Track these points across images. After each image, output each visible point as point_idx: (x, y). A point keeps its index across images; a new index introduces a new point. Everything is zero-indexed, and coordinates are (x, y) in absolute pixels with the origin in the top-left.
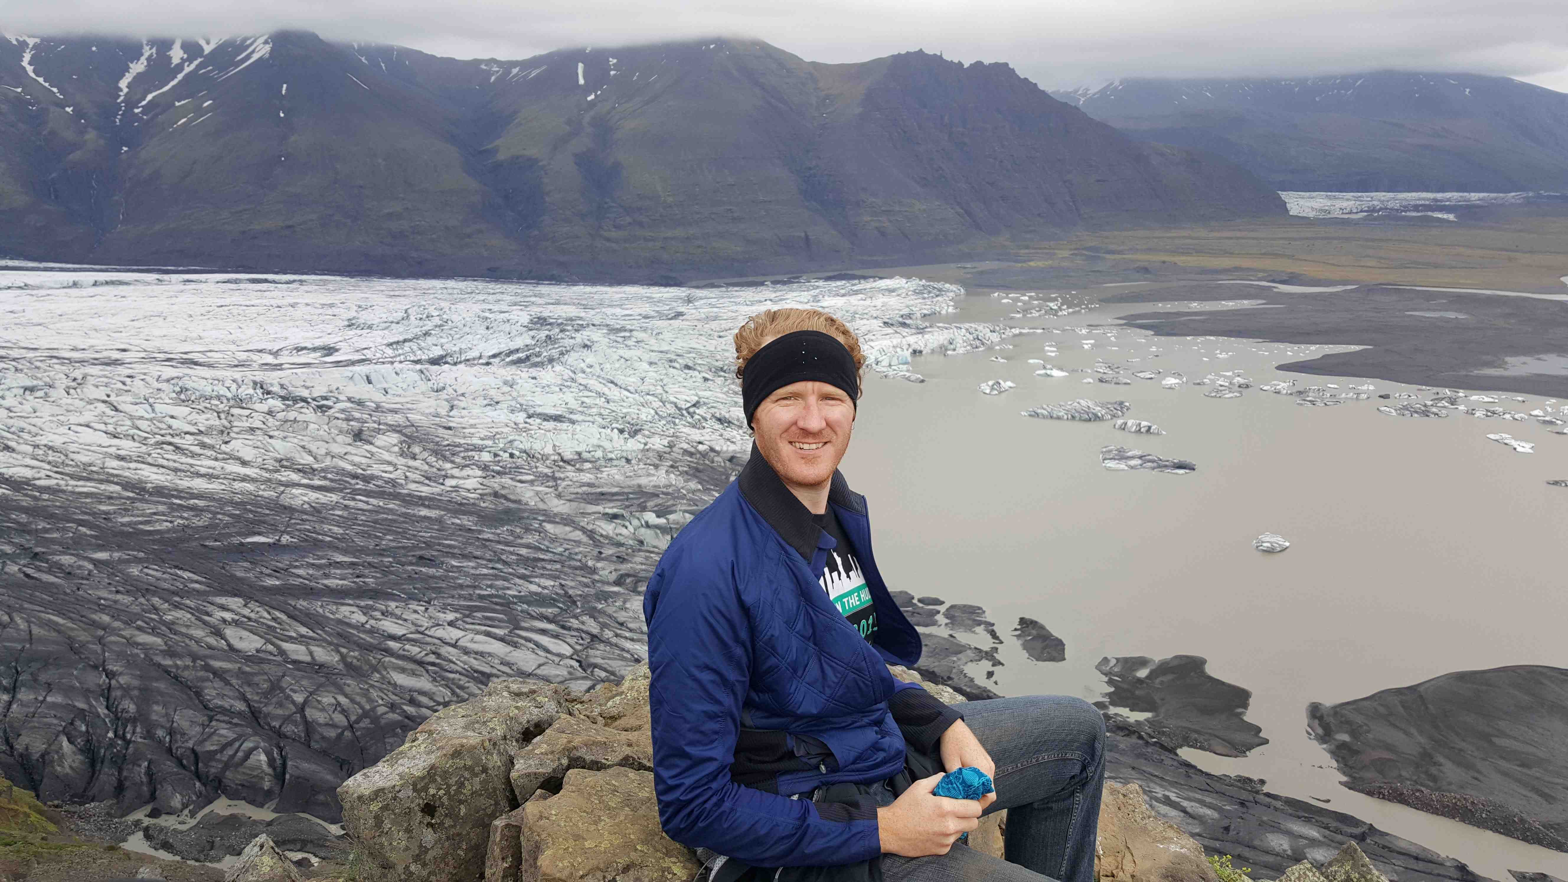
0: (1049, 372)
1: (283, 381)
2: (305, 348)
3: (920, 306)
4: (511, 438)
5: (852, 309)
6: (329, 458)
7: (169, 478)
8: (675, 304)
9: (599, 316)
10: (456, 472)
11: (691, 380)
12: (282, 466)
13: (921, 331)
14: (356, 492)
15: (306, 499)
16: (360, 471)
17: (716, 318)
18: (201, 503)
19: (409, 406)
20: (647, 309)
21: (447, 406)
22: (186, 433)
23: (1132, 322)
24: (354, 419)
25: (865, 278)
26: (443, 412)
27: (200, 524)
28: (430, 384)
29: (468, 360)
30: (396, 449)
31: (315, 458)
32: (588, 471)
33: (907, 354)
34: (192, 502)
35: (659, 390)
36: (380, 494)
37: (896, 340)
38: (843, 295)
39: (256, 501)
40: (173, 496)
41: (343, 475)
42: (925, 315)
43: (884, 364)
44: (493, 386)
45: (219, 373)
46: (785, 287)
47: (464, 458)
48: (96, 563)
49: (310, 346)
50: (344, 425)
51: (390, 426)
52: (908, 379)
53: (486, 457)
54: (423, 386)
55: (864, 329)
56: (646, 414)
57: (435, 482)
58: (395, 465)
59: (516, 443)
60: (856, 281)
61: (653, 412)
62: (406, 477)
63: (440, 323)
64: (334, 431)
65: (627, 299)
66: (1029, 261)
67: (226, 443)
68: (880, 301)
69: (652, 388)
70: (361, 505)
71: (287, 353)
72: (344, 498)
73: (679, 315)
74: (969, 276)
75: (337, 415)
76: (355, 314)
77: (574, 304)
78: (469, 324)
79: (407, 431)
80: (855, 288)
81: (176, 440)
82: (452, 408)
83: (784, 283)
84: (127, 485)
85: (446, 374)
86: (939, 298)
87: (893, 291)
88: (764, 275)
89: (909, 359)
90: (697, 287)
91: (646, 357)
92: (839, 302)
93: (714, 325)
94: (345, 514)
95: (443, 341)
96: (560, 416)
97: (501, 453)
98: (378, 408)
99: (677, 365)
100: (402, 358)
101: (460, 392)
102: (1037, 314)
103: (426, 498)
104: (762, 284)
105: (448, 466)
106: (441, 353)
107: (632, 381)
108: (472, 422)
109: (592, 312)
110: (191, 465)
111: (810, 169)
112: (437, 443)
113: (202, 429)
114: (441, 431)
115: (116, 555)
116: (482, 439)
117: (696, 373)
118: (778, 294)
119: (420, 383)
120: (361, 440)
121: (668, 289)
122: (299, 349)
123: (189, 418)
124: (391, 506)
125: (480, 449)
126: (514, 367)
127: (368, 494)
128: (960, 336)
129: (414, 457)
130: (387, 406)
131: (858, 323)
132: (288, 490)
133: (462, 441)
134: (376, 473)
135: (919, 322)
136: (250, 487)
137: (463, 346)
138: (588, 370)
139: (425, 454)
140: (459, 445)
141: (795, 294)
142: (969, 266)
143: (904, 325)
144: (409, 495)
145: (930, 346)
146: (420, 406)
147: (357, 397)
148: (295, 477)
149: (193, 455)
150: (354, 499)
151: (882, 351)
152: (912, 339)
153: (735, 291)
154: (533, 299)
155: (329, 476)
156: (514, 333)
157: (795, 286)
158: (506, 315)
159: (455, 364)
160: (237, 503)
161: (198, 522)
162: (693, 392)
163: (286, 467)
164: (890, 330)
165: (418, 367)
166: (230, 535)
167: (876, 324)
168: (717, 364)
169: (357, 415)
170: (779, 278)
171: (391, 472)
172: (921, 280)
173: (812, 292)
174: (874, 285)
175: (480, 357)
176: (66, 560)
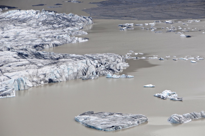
13: (55, 61)
87: (24, 21)
143: (38, 56)
152: (47, 69)
164: (24, 61)
167: (11, 56)
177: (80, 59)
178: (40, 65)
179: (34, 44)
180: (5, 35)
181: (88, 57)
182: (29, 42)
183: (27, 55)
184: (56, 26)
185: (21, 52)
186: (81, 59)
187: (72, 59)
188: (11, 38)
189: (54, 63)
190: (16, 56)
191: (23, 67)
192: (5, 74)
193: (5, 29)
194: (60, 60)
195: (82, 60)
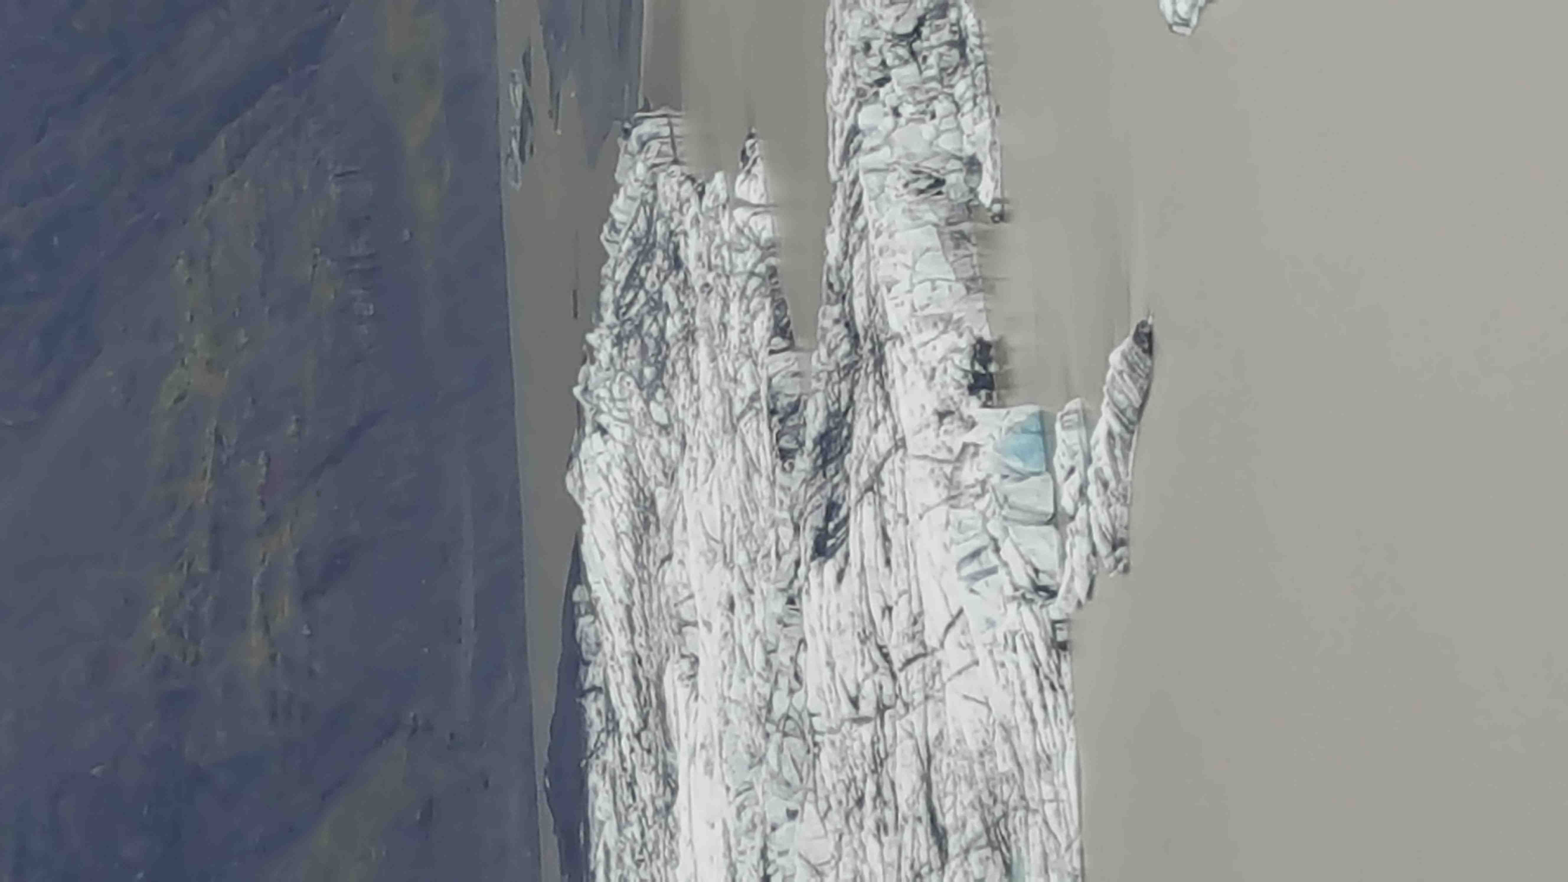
5: (744, 731)
13: (866, 351)
33: (991, 424)
37: (916, 486)
38: (668, 779)
55: (852, 670)
68: (698, 579)
80: (628, 715)
131: (820, 698)
135: (819, 360)
143: (832, 444)
145: (953, 299)
151: (977, 561)
152: (914, 400)
164: (863, 523)
167: (825, 597)
174: (612, 611)
177: (857, 209)
178: (883, 439)
179: (766, 459)
180: (718, 619)
181: (846, 157)
182: (761, 485)
183: (832, 508)
184: (673, 326)
185: (808, 539)
186: (859, 203)
187: (855, 251)
188: (737, 588)
189: (880, 361)
190: (831, 568)
191: (896, 533)
192: (932, 642)
193: (686, 615)
194: (860, 319)
195: (861, 195)
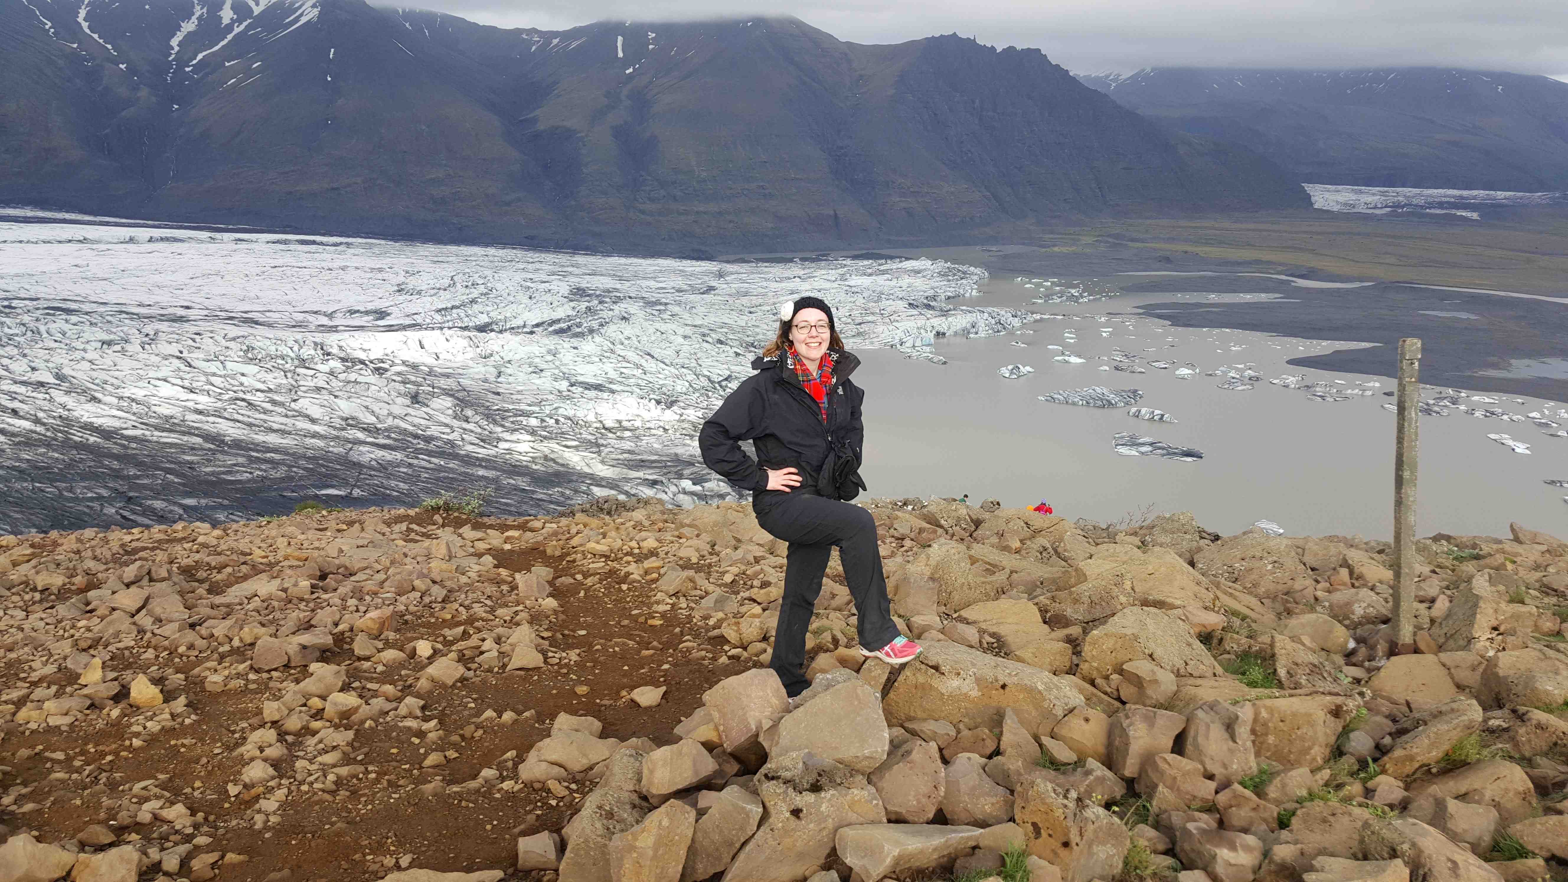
0: (1067, 358)
1: (341, 344)
2: (358, 311)
3: (946, 289)
4: (555, 405)
5: (879, 289)
6: (391, 418)
7: (246, 432)
8: (706, 278)
9: (634, 289)
10: (506, 436)
11: (723, 355)
12: (348, 425)
13: (945, 313)
14: (418, 451)
15: (373, 456)
16: (420, 432)
17: (746, 294)
18: (277, 457)
19: (461, 371)
20: (680, 283)
21: (494, 372)
22: (257, 390)
23: (1150, 311)
24: (410, 382)
25: (892, 258)
26: (492, 379)
27: (278, 475)
28: (478, 350)
29: (513, 328)
30: (450, 412)
31: (377, 418)
32: (629, 439)
33: (931, 335)
34: (268, 455)
35: (694, 364)
36: (441, 454)
37: (921, 322)
38: (870, 275)
39: (325, 457)
40: (251, 449)
41: (406, 435)
42: (949, 298)
43: (908, 345)
44: (537, 354)
45: (280, 334)
46: (813, 265)
47: (512, 422)
48: (185, 508)
49: (362, 309)
50: (401, 388)
51: (444, 389)
52: (931, 360)
53: (533, 422)
54: (471, 353)
55: (889, 309)
56: (681, 386)
57: (489, 444)
58: (451, 427)
59: (561, 411)
60: (883, 261)
61: (687, 384)
62: (463, 439)
63: (485, 291)
64: (394, 394)
65: (661, 271)
66: (1054, 246)
67: (295, 401)
68: (906, 281)
69: (687, 361)
70: (423, 463)
71: (341, 315)
72: (407, 456)
73: (711, 289)
74: (993, 259)
75: (394, 378)
76: (403, 279)
77: (610, 275)
78: (513, 293)
79: (460, 395)
80: (882, 268)
81: (248, 397)
82: (499, 374)
83: (813, 260)
84: (208, 437)
85: (493, 342)
86: (963, 281)
87: (919, 272)
88: (793, 251)
89: (932, 340)
90: (728, 262)
91: (681, 331)
92: (865, 281)
93: (745, 301)
94: (410, 471)
95: (488, 309)
96: (600, 385)
97: (547, 419)
98: (431, 373)
99: (710, 340)
100: (450, 324)
101: (506, 359)
102: (1059, 300)
103: (482, 459)
104: (791, 260)
105: (499, 429)
106: (487, 320)
107: (668, 354)
108: (520, 388)
109: (628, 284)
110: (265, 421)
111: (842, 148)
112: (488, 408)
113: (272, 387)
114: (491, 396)
115: (203, 502)
116: (529, 405)
117: (728, 348)
118: (806, 271)
119: (469, 349)
120: (418, 403)
121: (699, 263)
122: (352, 312)
123: (259, 376)
124: (451, 465)
125: (527, 414)
126: (556, 337)
127: (430, 453)
128: (982, 320)
129: (467, 420)
130: (439, 370)
131: (884, 303)
132: (356, 447)
133: (511, 407)
134: (436, 434)
135: (943, 305)
136: (320, 443)
137: (508, 315)
138: (626, 342)
139: (478, 418)
140: (508, 411)
141: (823, 272)
142: (994, 249)
143: (928, 307)
144: (467, 456)
145: (953, 329)
146: (471, 370)
147: (412, 360)
148: (361, 435)
149: (265, 411)
150: (417, 458)
151: (907, 332)
152: (936, 322)
153: (764, 267)
154: (570, 269)
155: (393, 435)
156: (555, 304)
157: (823, 264)
158: (547, 285)
159: (501, 332)
160: (309, 458)
161: (273, 474)
162: (725, 366)
163: (351, 426)
164: (914, 312)
165: (466, 333)
166: (306, 487)
167: (902, 304)
168: (748, 339)
169: (413, 378)
170: (807, 255)
171: (448, 434)
172: (946, 262)
173: (841, 271)
174: (900, 265)
175: (524, 326)
176: (158, 504)
